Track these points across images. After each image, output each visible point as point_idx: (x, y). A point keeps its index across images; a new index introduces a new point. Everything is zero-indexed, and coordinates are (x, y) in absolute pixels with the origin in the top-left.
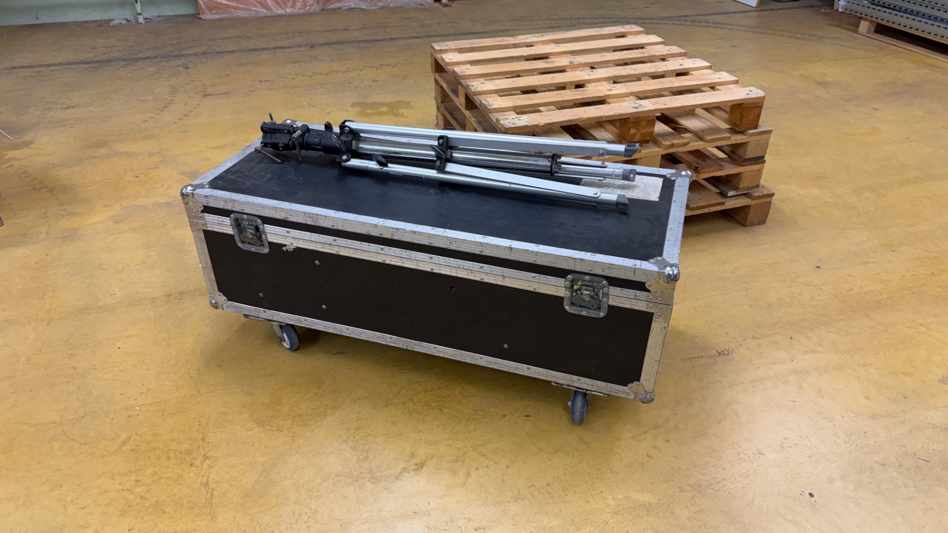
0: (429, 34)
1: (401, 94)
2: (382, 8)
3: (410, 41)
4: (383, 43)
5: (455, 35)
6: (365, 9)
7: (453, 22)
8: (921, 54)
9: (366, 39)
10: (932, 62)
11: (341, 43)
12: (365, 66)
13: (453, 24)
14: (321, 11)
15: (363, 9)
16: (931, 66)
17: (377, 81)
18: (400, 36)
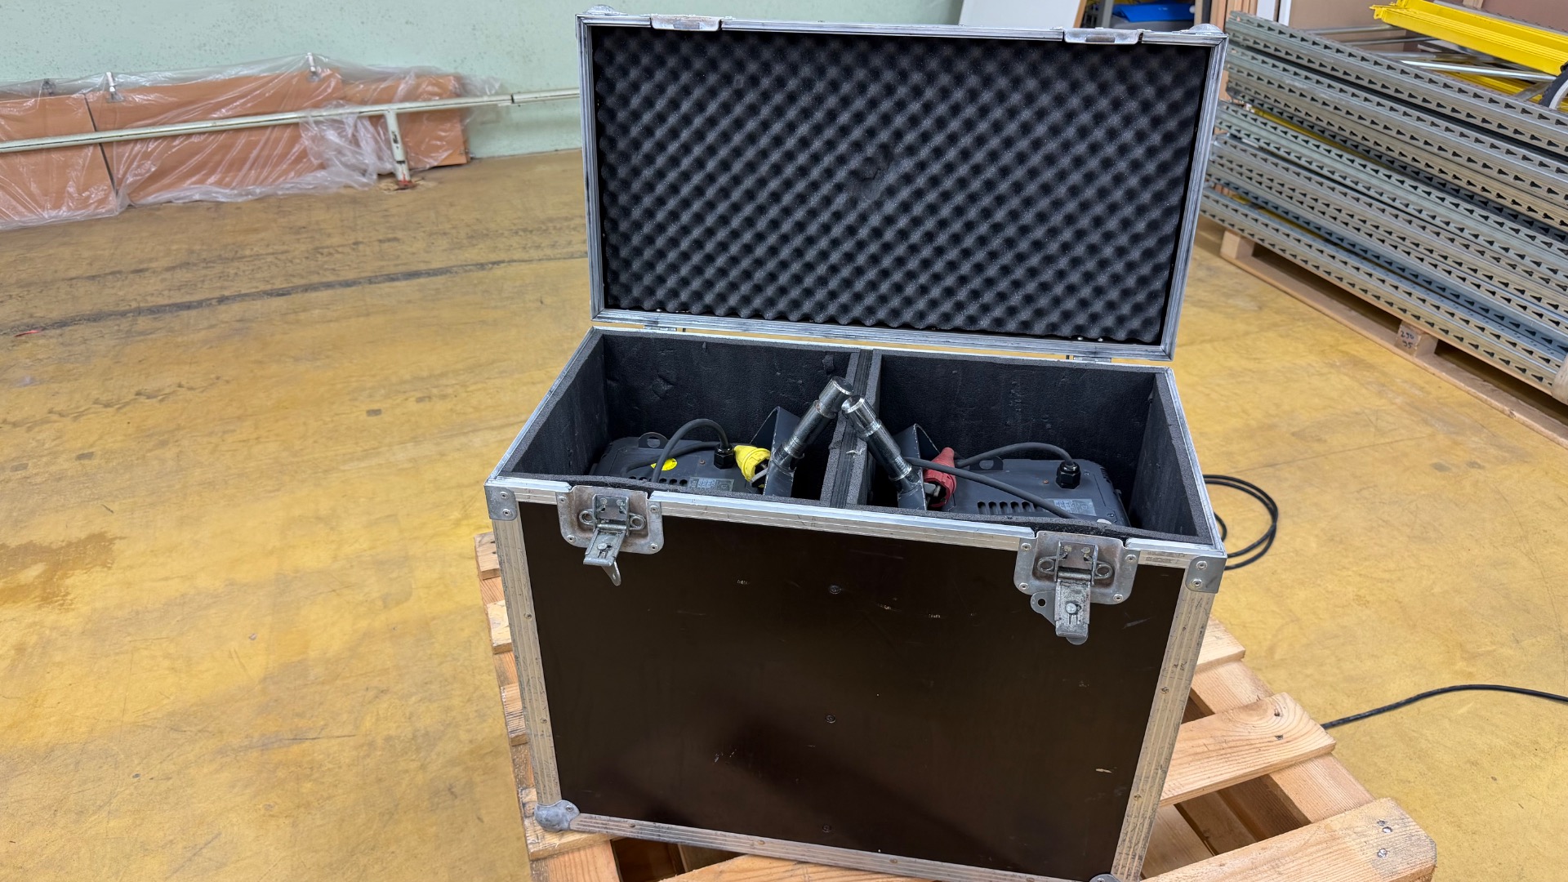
0: (315, 279)
1: (115, 507)
2: (261, 199)
3: (258, 306)
4: (193, 313)
5: (370, 281)
6: (223, 203)
7: (389, 240)
8: (1341, 323)
9: (166, 302)
10: (1358, 350)
11: (96, 318)
12: (96, 402)
13: (386, 245)
14: (121, 213)
15: (219, 204)
16: (1356, 362)
17: (90, 456)
18: (243, 292)
